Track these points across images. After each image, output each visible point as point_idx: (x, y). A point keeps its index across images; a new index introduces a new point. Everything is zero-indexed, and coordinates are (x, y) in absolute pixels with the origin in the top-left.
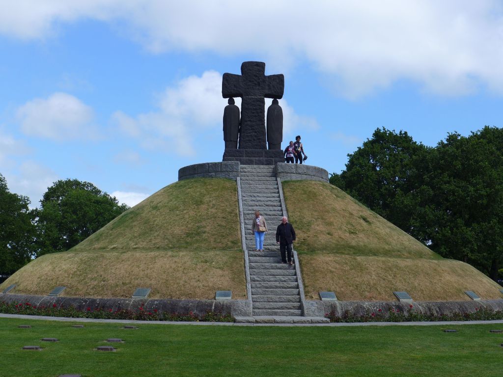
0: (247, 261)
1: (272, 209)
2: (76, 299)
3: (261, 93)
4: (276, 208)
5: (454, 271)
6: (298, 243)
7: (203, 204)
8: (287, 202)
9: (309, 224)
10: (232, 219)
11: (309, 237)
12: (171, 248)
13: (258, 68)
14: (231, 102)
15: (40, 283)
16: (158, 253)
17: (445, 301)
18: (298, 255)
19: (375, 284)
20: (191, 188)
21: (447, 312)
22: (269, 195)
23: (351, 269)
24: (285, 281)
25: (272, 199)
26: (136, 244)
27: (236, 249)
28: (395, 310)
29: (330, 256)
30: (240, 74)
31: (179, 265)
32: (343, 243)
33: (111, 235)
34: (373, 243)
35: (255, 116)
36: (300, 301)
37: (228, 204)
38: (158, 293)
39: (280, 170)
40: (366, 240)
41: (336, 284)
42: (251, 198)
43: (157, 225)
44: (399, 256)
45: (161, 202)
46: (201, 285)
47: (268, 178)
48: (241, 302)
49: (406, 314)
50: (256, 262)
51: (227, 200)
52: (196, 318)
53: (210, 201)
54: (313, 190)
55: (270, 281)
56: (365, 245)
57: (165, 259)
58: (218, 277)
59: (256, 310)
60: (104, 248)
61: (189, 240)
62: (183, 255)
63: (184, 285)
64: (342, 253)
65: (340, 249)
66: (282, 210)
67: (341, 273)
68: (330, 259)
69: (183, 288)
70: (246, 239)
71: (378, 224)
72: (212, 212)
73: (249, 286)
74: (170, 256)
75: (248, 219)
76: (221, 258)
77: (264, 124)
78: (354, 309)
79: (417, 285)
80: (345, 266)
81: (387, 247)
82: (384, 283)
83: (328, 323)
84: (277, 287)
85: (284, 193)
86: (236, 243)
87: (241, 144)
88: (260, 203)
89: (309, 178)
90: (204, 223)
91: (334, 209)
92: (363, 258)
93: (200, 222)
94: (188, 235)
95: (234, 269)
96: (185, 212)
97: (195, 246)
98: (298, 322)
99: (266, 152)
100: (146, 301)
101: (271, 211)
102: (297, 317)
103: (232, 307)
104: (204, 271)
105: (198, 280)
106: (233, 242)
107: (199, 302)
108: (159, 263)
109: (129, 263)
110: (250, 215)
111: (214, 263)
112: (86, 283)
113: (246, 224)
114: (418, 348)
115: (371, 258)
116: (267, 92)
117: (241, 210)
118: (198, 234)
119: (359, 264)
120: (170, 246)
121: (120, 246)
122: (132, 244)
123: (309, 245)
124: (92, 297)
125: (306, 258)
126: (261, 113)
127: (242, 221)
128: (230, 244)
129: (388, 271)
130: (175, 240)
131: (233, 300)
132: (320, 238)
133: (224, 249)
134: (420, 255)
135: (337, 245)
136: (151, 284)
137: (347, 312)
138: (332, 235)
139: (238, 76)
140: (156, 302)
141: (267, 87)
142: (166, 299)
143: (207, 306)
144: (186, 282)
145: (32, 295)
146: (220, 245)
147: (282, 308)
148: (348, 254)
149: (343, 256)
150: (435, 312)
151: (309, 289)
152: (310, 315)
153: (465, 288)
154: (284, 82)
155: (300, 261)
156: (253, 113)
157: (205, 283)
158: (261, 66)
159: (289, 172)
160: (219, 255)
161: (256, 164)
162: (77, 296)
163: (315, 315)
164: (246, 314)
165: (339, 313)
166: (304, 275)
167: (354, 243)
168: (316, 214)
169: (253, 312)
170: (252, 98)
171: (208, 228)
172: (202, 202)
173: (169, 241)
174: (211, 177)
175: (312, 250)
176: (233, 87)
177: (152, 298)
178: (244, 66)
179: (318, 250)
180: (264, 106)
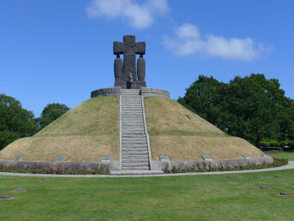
0: (121, 140)
1: (137, 112)
2: (27, 162)
3: (133, 52)
4: (140, 111)
5: (235, 143)
6: (150, 130)
7: (100, 110)
8: (146, 108)
9: (157, 119)
10: (115, 118)
11: (156, 126)
12: (81, 134)
14: (118, 57)
15: (11, 154)
16: (73, 137)
17: (230, 159)
18: (150, 136)
19: (191, 151)
20: (95, 102)
21: (230, 166)
22: (137, 104)
23: (178, 143)
24: (141, 151)
25: (138, 106)
26: (63, 132)
27: (116, 133)
28: (202, 166)
29: (167, 137)
30: (123, 42)
31: (83, 143)
32: (175, 129)
33: (52, 128)
34: (191, 129)
35: (131, 64)
36: (149, 162)
37: (114, 109)
38: (70, 158)
39: (143, 91)
40: (187, 127)
41: (169, 152)
42: (126, 106)
43: (75, 122)
44: (206, 136)
45: (79, 109)
46: (94, 154)
47: (136, 96)
48: (115, 163)
49: (207, 168)
50: (126, 141)
51: (113, 108)
52: (89, 173)
53: (104, 108)
54: (160, 101)
55: (133, 151)
56: (187, 130)
57: (76, 140)
58: (103, 149)
59: (124, 167)
60: (47, 135)
61: (91, 129)
62: (86, 137)
63: (84, 154)
65: (173, 132)
66: (143, 112)
67: (172, 145)
68: (167, 138)
69: (84, 156)
70: (122, 128)
71: (195, 119)
72: (104, 114)
73: (121, 154)
74: (79, 138)
75: (124, 117)
76: (106, 139)
77: (135, 68)
78: (179, 165)
79: (214, 151)
80: (175, 141)
81: (199, 131)
82: (196, 151)
83: (162, 174)
84: (136, 154)
85: (144, 103)
86: (116, 130)
88: (131, 109)
89: (159, 95)
90: (100, 120)
91: (171, 111)
92: (185, 137)
93: (98, 119)
94: (91, 126)
95: (113, 145)
96: (90, 114)
97: (94, 132)
98: (145, 174)
99: (137, 83)
100: (63, 163)
101: (137, 113)
102: (146, 171)
103: (110, 166)
104: (96, 146)
105: (93, 151)
106: (114, 130)
107: (92, 163)
108: (72, 142)
109: (57, 142)
110: (125, 115)
111: (102, 142)
112: (33, 153)
113: (122, 120)
115: (189, 137)
116: (137, 51)
117: (121, 112)
118: (96, 126)
119: (183, 140)
120: (81, 132)
121: (55, 133)
122: (61, 132)
123: (156, 130)
124: (35, 161)
125: (153, 137)
126: (134, 62)
127: (121, 118)
128: (113, 131)
129: (199, 143)
130: (83, 130)
131: (111, 162)
132: (162, 127)
133: (109, 134)
134: (217, 134)
135: (172, 130)
136: (67, 154)
137: (174, 168)
138: (169, 125)
139: (121, 43)
140: (68, 164)
141: (137, 49)
142: (74, 162)
143: (96, 165)
144: (86, 152)
146: (107, 132)
147: (138, 166)
148: (177, 135)
149: (174, 136)
150: (224, 166)
151: (154, 154)
152: (153, 170)
153: (241, 152)
154: (145, 46)
155: (150, 139)
156: (130, 62)
157: (96, 153)
158: (133, 38)
159: (148, 92)
160: (105, 137)
162: (28, 161)
163: (157, 170)
164: (117, 170)
165: (170, 168)
166: (152, 147)
167: (181, 129)
168: (161, 114)
169: (122, 168)
170: (129, 54)
171: (102, 122)
172: (100, 109)
173: (80, 130)
174: (106, 95)
175: (158, 133)
176: (119, 49)
177: (67, 162)
178: (124, 38)
179: (161, 133)
180: (135, 59)
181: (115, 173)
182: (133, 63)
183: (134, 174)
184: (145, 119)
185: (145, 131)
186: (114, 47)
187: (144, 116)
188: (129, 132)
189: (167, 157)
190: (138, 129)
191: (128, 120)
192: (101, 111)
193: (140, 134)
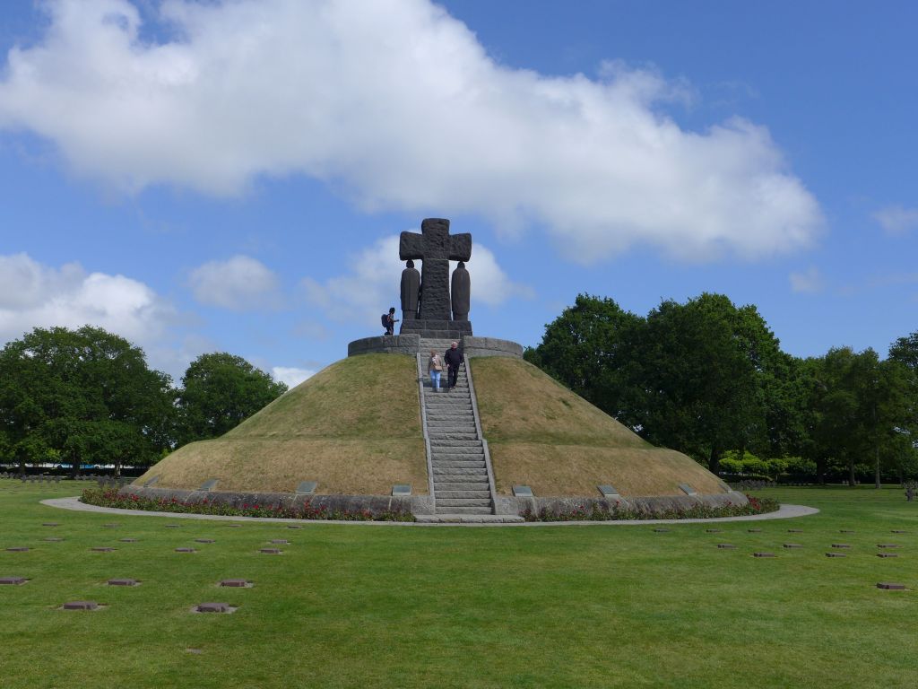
0: (429, 451)
2: (231, 494)
3: (445, 255)
4: (462, 389)
5: (666, 462)
6: (488, 430)
7: (377, 384)
8: (475, 382)
9: (501, 408)
10: (411, 402)
11: (500, 423)
12: (340, 435)
13: (442, 225)
14: (410, 265)
15: (187, 476)
16: (325, 442)
17: (656, 496)
18: (488, 443)
19: (576, 477)
20: (363, 366)
21: (658, 509)
23: (549, 460)
26: (299, 431)
27: (416, 437)
28: (599, 508)
30: (420, 233)
31: (350, 456)
32: (540, 430)
33: (269, 420)
34: (575, 430)
35: (438, 281)
36: (490, 497)
37: (406, 384)
38: (326, 487)
40: (566, 427)
41: (532, 478)
43: (324, 409)
44: (604, 445)
45: (327, 382)
46: (375, 478)
48: (421, 498)
49: (611, 511)
50: (440, 452)
51: (405, 380)
52: (370, 517)
53: (385, 381)
54: (506, 368)
56: (565, 433)
57: (334, 449)
59: (440, 508)
60: (262, 436)
61: (361, 426)
62: (354, 444)
63: (356, 479)
64: (539, 442)
65: (536, 437)
66: (469, 392)
67: (537, 465)
68: (525, 448)
69: (354, 482)
70: (428, 425)
71: (580, 408)
72: (387, 394)
73: (431, 480)
74: (339, 445)
76: (399, 448)
77: (448, 291)
78: (553, 506)
79: (624, 478)
80: (542, 456)
81: (590, 434)
82: (586, 476)
83: (522, 522)
84: (463, 481)
85: (471, 372)
86: (416, 430)
89: (500, 354)
90: (378, 407)
91: (530, 391)
92: (563, 447)
93: (374, 405)
94: (360, 420)
95: (414, 460)
96: (356, 393)
97: (369, 433)
98: (488, 522)
99: (451, 324)
102: (487, 515)
104: (379, 462)
105: (373, 473)
106: (412, 429)
107: (374, 498)
108: (327, 453)
109: (291, 453)
111: (390, 454)
112: (242, 475)
113: (427, 408)
114: (625, 549)
115: (572, 447)
116: (452, 253)
117: (422, 391)
118: (372, 419)
119: (558, 454)
120: (339, 433)
121: (281, 433)
122: (295, 431)
123: (500, 432)
124: (249, 492)
125: (497, 447)
126: (445, 278)
127: (423, 404)
128: (409, 431)
129: (591, 462)
130: (345, 427)
132: (513, 424)
133: (402, 437)
134: (627, 443)
135: (533, 432)
136: (317, 478)
137: (544, 510)
138: (527, 420)
139: (418, 235)
140: (323, 499)
141: (451, 248)
142: (335, 495)
144: (358, 475)
145: (178, 489)
146: (397, 432)
147: (469, 505)
148: (545, 443)
149: (540, 445)
150: (644, 509)
151: (500, 483)
152: (501, 513)
153: (679, 482)
154: (471, 242)
155: (491, 451)
156: (436, 278)
157: (380, 477)
159: (478, 346)
160: (396, 444)
161: (439, 337)
162: (232, 491)
163: (507, 513)
164: (428, 513)
165: (535, 511)
166: (495, 467)
167: (552, 430)
168: (508, 396)
169: (437, 510)
170: (435, 261)
171: (383, 412)
172: (376, 382)
173: (338, 427)
174: (387, 352)
175: (504, 438)
176: (412, 248)
177: (319, 494)
178: (425, 224)
179: (512, 438)
180: (448, 270)
181: (426, 519)
182: (443, 279)
183: (466, 522)
184: (474, 406)
185: (476, 432)
186: (401, 244)
187: (473, 400)
188: (443, 434)
189: (527, 488)
190: (462, 429)
191: (438, 408)
192: (378, 387)
193: (466, 438)
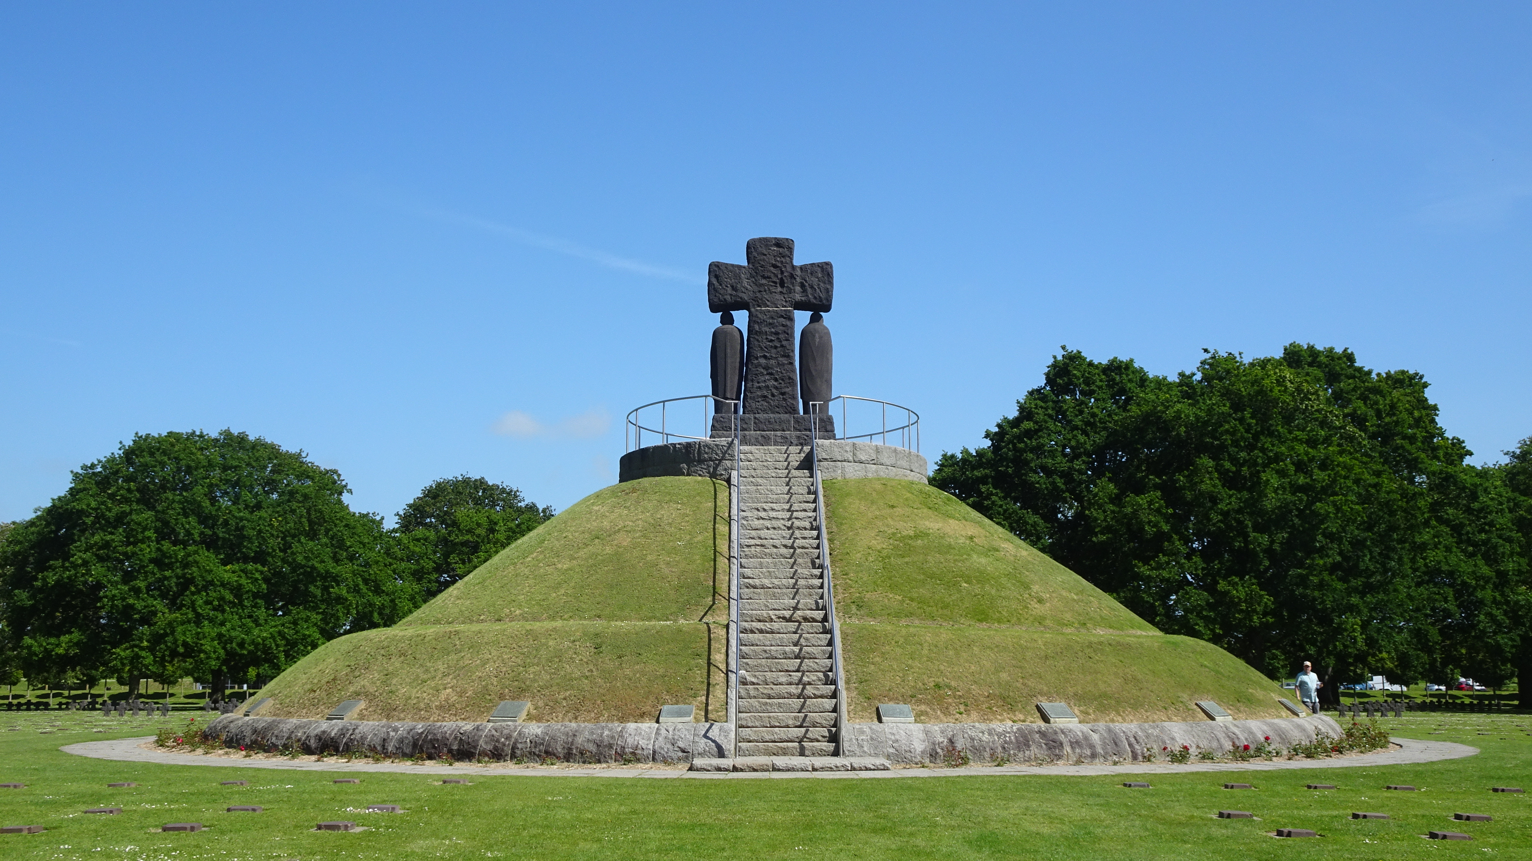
0: (734, 643)
1: (798, 536)
3: (786, 301)
4: (808, 534)
7: (656, 528)
8: (831, 519)
9: (873, 566)
13: (781, 250)
14: (727, 319)
22: (797, 507)
24: (809, 684)
25: (801, 515)
26: (515, 611)
30: (745, 263)
35: (776, 347)
36: (836, 725)
39: (819, 454)
42: (756, 512)
46: (631, 692)
47: (794, 473)
64: (936, 624)
65: (932, 616)
66: (818, 537)
70: (739, 597)
73: (733, 695)
75: (747, 557)
78: (950, 741)
83: (886, 769)
84: (791, 696)
85: (826, 504)
87: (747, 404)
88: (776, 523)
97: (632, 612)
98: (822, 769)
99: (797, 421)
100: (517, 725)
101: (796, 539)
103: (691, 739)
110: (753, 549)
115: (994, 632)
116: (798, 297)
117: (734, 537)
118: (641, 588)
120: (583, 613)
126: (787, 340)
131: (696, 724)
137: (933, 746)
138: (919, 588)
139: (740, 267)
141: (798, 289)
143: (641, 736)
146: (684, 610)
147: (798, 739)
148: (948, 627)
152: (854, 754)
154: (832, 278)
156: (771, 341)
158: (784, 246)
161: (776, 443)
163: (865, 752)
164: (720, 753)
167: (962, 604)
169: (736, 748)
170: (769, 311)
172: (654, 524)
174: (680, 474)
176: (729, 290)
178: (752, 247)
180: (792, 328)
181: (711, 765)
182: (784, 343)
183: (779, 770)
186: (710, 284)
188: (764, 613)
189: (906, 708)
190: (801, 603)
191: (761, 566)
193: (805, 619)
